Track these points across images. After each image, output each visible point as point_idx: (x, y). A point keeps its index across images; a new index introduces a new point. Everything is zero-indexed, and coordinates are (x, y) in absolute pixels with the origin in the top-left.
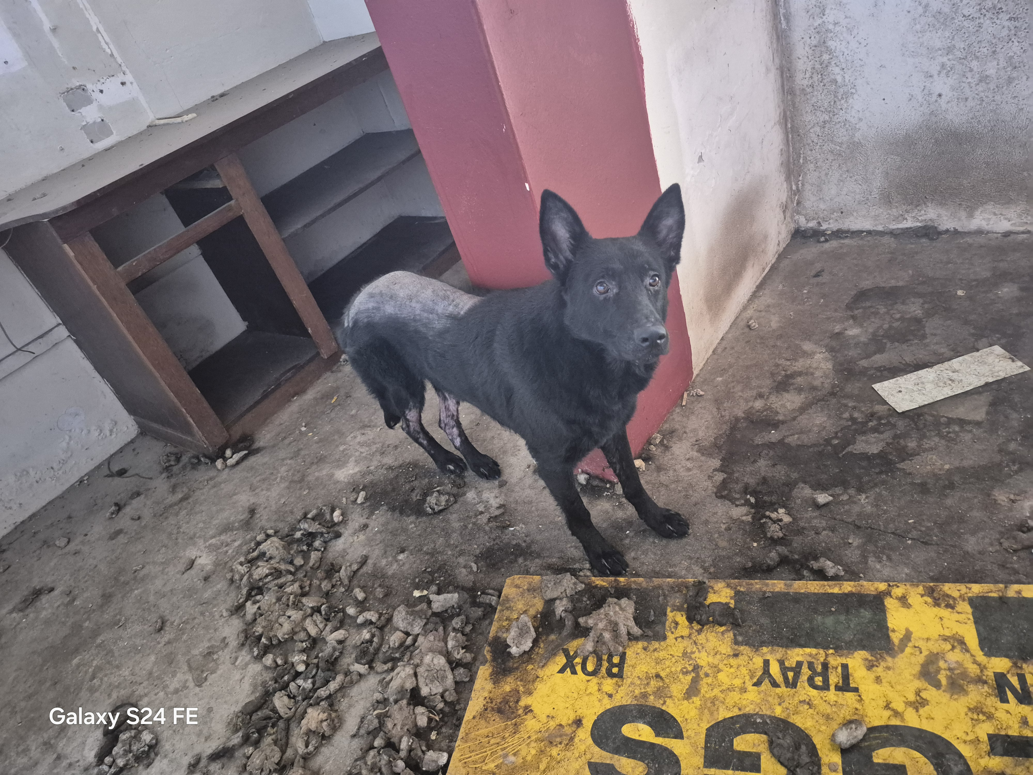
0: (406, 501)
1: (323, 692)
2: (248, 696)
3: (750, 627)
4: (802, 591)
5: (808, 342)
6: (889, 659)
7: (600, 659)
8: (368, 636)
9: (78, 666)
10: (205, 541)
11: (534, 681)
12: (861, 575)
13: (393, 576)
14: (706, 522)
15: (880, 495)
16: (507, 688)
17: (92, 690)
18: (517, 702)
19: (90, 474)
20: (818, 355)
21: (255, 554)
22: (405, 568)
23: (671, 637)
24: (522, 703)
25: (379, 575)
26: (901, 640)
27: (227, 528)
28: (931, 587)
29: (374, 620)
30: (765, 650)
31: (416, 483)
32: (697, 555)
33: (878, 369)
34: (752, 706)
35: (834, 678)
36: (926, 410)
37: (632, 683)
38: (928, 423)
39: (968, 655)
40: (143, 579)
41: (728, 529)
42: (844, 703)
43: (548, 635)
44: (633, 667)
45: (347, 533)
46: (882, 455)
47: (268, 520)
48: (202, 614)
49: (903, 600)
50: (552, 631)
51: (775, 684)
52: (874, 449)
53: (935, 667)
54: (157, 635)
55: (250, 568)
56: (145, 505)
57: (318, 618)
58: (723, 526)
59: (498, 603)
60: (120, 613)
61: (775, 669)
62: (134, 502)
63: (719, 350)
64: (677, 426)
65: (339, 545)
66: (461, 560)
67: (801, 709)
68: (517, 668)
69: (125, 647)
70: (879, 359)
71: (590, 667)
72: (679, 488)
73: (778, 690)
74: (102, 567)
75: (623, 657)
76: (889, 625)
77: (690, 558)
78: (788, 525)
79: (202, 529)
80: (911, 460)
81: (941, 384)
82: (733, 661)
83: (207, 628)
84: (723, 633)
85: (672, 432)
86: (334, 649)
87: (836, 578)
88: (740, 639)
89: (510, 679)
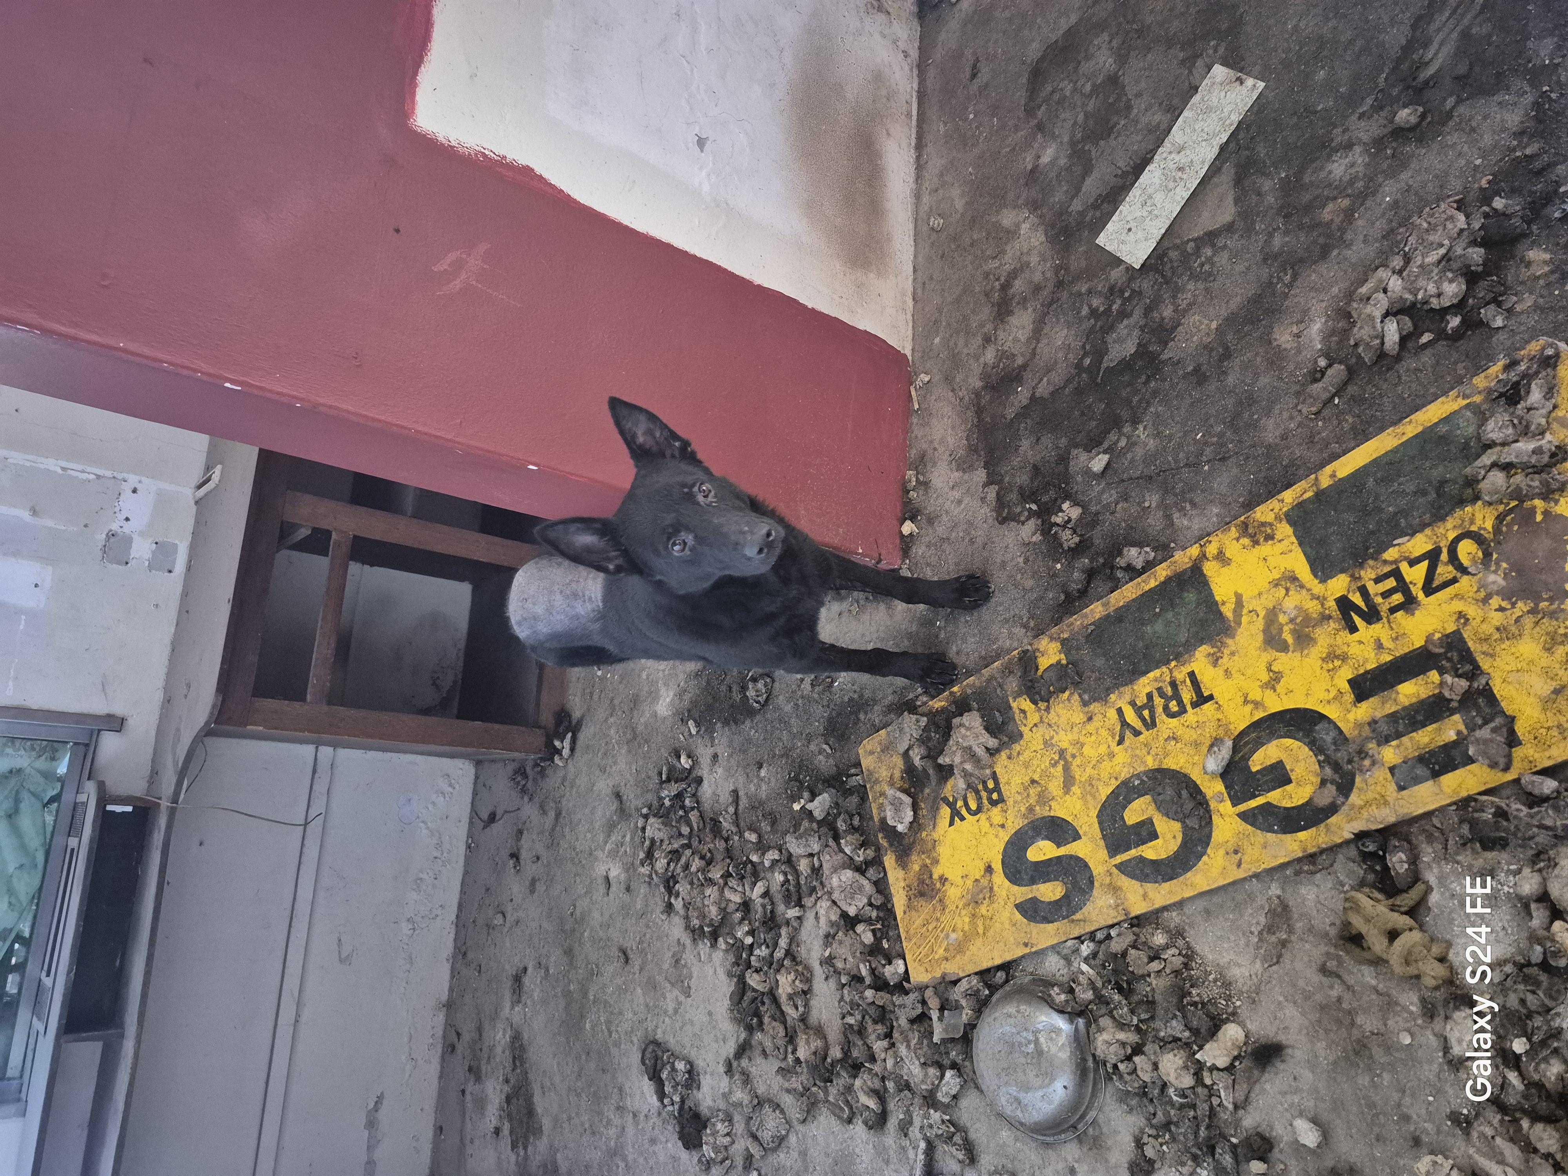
0: (732, 706)
1: (779, 954)
2: (730, 986)
3: (1090, 677)
4: (1121, 604)
5: (1005, 211)
6: (1230, 641)
7: (977, 792)
8: (781, 878)
9: (592, 1028)
10: (603, 850)
11: (934, 848)
12: (1173, 545)
13: (768, 798)
14: (1003, 564)
15: (1157, 415)
16: (916, 867)
17: (617, 1044)
18: (931, 877)
19: (470, 835)
20: (1024, 226)
21: (647, 843)
22: (773, 784)
23: (1025, 730)
24: (935, 876)
25: (757, 804)
26: (1235, 611)
27: (611, 827)
28: (1243, 522)
29: (777, 857)
30: (1113, 697)
31: (729, 679)
32: (1012, 613)
33: (1095, 206)
34: (1125, 769)
35: (1187, 695)
36: (1166, 244)
37: (1015, 802)
38: (1175, 265)
39: (1304, 592)
40: (583, 919)
41: (1026, 561)
42: (1205, 719)
43: (922, 791)
44: (1008, 783)
45: (704, 771)
46: (1142, 350)
47: (637, 797)
48: (648, 927)
49: (1221, 558)
50: (924, 786)
51: (1137, 733)
52: (1130, 348)
53: (1276, 626)
54: (628, 968)
55: (651, 863)
56: (533, 841)
57: (732, 882)
58: (1021, 560)
59: (864, 781)
60: (588, 963)
61: (1130, 716)
62: (523, 842)
63: (919, 291)
64: (924, 446)
65: (706, 790)
66: (813, 747)
67: (1169, 748)
68: (914, 842)
69: (613, 993)
70: (1092, 186)
71: (973, 806)
72: (961, 534)
73: (1141, 738)
74: (545, 925)
75: (994, 776)
76: (1217, 598)
77: (1007, 621)
78: (1080, 519)
79: (592, 839)
80: (1173, 340)
81: (1171, 185)
82: (1091, 727)
83: (659, 938)
84: (1069, 699)
85: (922, 457)
86: (764, 906)
87: (1149, 566)
88: (1086, 697)
89: (914, 857)
